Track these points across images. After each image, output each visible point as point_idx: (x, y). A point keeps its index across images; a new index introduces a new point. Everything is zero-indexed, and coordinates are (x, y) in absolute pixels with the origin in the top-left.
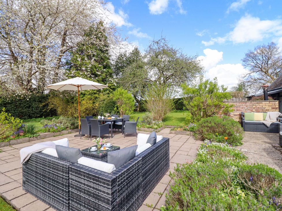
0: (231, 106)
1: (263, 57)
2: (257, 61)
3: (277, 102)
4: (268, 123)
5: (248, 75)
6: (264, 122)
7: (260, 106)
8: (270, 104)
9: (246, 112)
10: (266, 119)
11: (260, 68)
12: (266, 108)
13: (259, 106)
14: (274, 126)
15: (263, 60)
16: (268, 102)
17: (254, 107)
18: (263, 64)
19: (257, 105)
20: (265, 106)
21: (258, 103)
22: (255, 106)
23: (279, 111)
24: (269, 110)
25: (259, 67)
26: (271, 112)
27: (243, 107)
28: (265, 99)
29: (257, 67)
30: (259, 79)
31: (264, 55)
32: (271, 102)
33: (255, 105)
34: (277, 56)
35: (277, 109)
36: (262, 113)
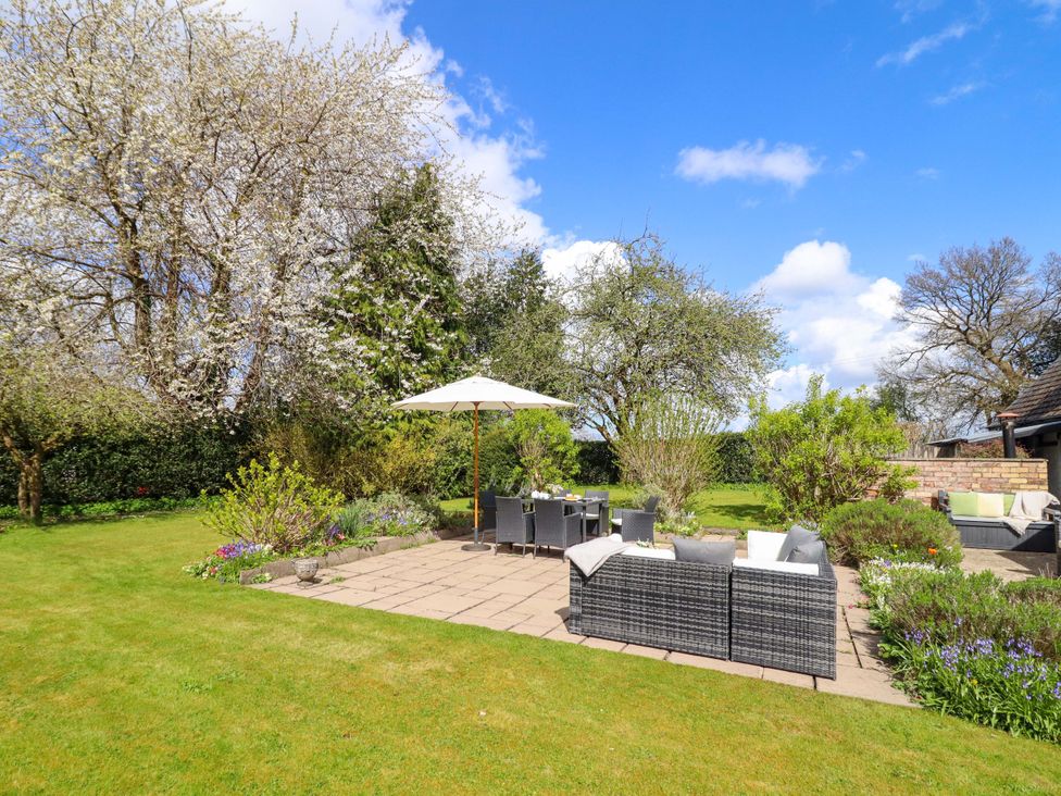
0: (909, 473)
1: (974, 290)
2: (949, 304)
3: (1042, 466)
4: (1020, 523)
5: (918, 355)
6: (1008, 520)
7: (994, 476)
8: (1022, 470)
9: (952, 491)
10: (1013, 512)
11: (960, 330)
12: (1012, 481)
13: (990, 475)
14: (1035, 532)
15: (973, 301)
16: (1017, 464)
17: (975, 475)
18: (973, 318)
19: (985, 470)
20: (1009, 476)
21: (986, 466)
22: (979, 475)
23: (1050, 491)
24: (1022, 487)
25: (958, 329)
26: (1026, 493)
27: (945, 474)
28: (1008, 454)
29: (950, 328)
30: (957, 373)
31: (975, 285)
32: (1024, 464)
33: (979, 470)
34: (1023, 289)
35: (1041, 483)
36: (1002, 495)
